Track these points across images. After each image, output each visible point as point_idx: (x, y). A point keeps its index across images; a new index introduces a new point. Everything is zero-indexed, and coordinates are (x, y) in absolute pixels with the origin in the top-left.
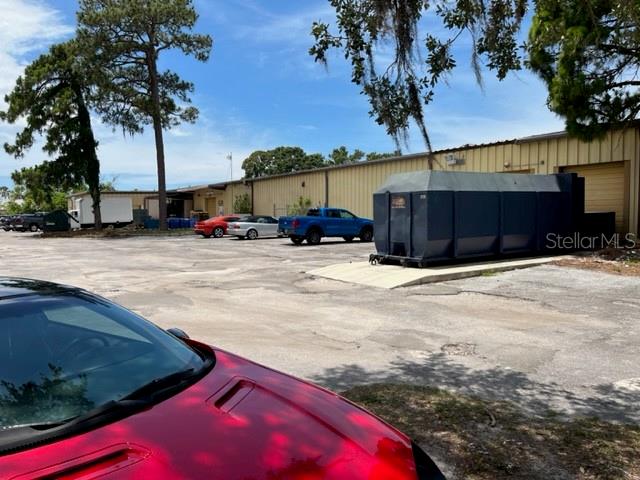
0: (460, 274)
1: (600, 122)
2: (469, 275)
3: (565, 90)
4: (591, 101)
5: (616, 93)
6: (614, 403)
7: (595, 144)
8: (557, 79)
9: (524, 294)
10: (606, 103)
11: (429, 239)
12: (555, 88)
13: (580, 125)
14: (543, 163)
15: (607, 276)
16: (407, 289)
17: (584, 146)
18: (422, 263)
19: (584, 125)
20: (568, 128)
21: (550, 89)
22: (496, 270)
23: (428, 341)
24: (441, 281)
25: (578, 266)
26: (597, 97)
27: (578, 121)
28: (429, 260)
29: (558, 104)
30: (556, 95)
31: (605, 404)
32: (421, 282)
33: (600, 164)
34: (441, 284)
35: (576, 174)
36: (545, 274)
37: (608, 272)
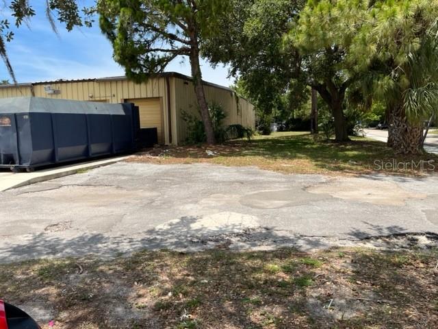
0: (61, 173)
1: (145, 72)
2: (67, 174)
3: (123, 49)
4: (138, 58)
5: (152, 55)
6: (156, 239)
7: (143, 85)
8: (118, 41)
9: (105, 182)
10: (146, 60)
11: (34, 150)
12: (117, 47)
13: (133, 73)
14: (114, 96)
15: (154, 165)
16: (17, 189)
17: (137, 86)
18: (30, 169)
19: (136, 73)
20: (127, 74)
21: (114, 47)
22: (87, 169)
23: (34, 226)
24: (46, 180)
25: (138, 161)
26: (142, 56)
27: (132, 70)
28: (35, 166)
29: (119, 58)
30: (118, 52)
31: (150, 241)
32: (29, 183)
33: (147, 98)
34: (47, 182)
35: (133, 104)
36: (119, 168)
37: (154, 163)
